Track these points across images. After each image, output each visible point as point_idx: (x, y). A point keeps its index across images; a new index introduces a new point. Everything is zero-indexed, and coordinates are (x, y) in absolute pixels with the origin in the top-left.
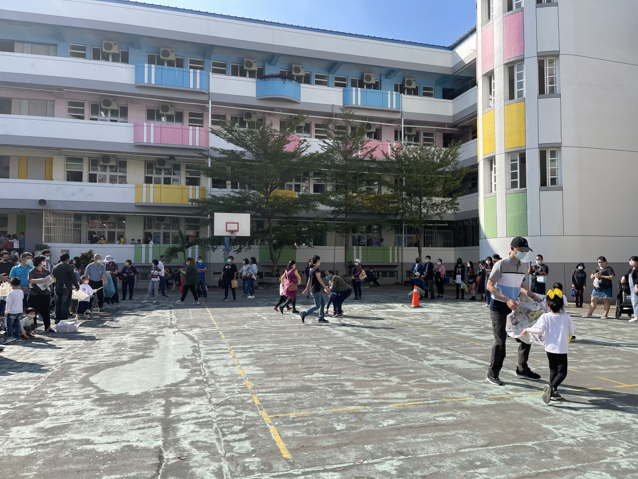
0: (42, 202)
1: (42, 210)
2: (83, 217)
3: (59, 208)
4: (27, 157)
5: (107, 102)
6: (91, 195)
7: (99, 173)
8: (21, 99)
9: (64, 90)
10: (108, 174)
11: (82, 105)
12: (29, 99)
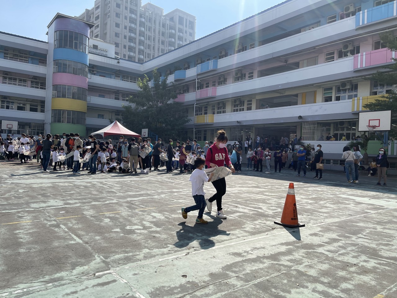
0: (300, 117)
1: (302, 122)
2: (331, 124)
3: (310, 120)
4: (306, 92)
5: (346, 47)
6: (326, 110)
7: (342, 95)
8: (303, 60)
9: (316, 48)
10: (347, 94)
11: (333, 53)
12: (307, 59)
